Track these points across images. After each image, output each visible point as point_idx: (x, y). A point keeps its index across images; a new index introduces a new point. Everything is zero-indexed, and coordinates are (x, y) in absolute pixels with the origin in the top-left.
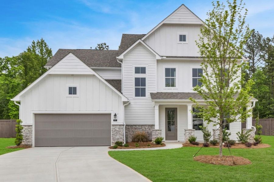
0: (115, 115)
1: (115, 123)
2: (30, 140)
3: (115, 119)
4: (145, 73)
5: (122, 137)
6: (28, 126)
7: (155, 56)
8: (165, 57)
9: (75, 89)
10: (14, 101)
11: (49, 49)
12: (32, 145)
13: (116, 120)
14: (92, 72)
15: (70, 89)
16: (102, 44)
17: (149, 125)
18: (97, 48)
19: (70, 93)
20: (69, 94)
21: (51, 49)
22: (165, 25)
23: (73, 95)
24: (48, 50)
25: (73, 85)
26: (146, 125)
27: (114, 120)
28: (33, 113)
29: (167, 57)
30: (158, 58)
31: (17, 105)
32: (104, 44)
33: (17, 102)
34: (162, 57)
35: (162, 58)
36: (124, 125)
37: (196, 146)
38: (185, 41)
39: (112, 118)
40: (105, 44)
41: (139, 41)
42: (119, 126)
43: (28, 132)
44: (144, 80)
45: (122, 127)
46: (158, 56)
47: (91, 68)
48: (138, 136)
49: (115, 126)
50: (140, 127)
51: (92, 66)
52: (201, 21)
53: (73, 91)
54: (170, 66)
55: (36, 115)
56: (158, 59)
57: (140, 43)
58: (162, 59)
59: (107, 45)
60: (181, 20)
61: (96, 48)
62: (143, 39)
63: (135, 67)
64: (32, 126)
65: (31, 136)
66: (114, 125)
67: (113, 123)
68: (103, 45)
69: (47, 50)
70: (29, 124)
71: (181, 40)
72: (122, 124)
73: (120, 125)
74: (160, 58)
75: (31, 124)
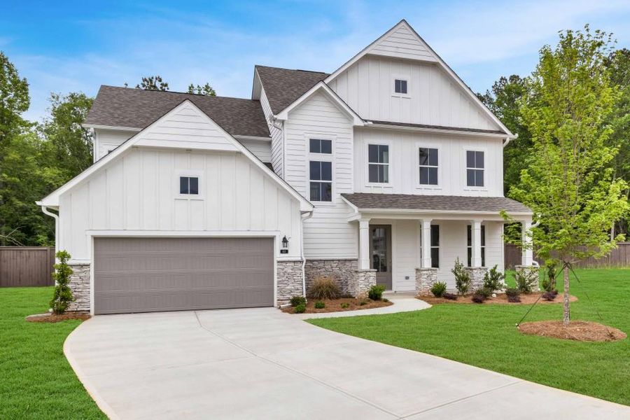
0: (285, 241)
1: (284, 257)
2: (84, 300)
3: (285, 249)
4: (331, 153)
5: (299, 287)
6: (79, 265)
7: (350, 118)
8: (371, 123)
9: (195, 181)
10: (40, 206)
11: (21, 80)
12: (89, 311)
13: (287, 252)
14: (237, 147)
15: (184, 181)
16: (153, 78)
17: (339, 260)
18: (141, 86)
19: (183, 191)
20: (181, 193)
21: (25, 79)
22: (369, 58)
23: (189, 196)
24: (19, 81)
25: (189, 174)
26: (333, 260)
27: (282, 252)
28: (92, 236)
29: (374, 122)
30: (358, 123)
31: (50, 217)
32: (156, 79)
33: (48, 209)
34: (366, 121)
35: (366, 123)
36: (303, 262)
37: (451, 301)
38: (406, 93)
39: (278, 245)
40: (160, 80)
41: (321, 85)
42: (293, 264)
43: (79, 281)
44: (327, 166)
45: (300, 265)
46: (359, 119)
47: (235, 136)
48: (320, 288)
49: (284, 264)
50: (322, 265)
51: (236, 133)
52: (435, 57)
53: (189, 186)
54: (379, 141)
55: (97, 240)
56: (357, 125)
57: (321, 91)
58: (365, 126)
59: (164, 81)
60: (400, 50)
61: (138, 86)
62: (327, 81)
63: (310, 140)
64: (88, 265)
65: (88, 290)
66: (281, 262)
67: (278, 256)
68: (154, 80)
69: (15, 82)
70: (82, 262)
71: (397, 90)
72: (300, 259)
73: (294, 262)
74: (361, 124)
75: (86, 262)
